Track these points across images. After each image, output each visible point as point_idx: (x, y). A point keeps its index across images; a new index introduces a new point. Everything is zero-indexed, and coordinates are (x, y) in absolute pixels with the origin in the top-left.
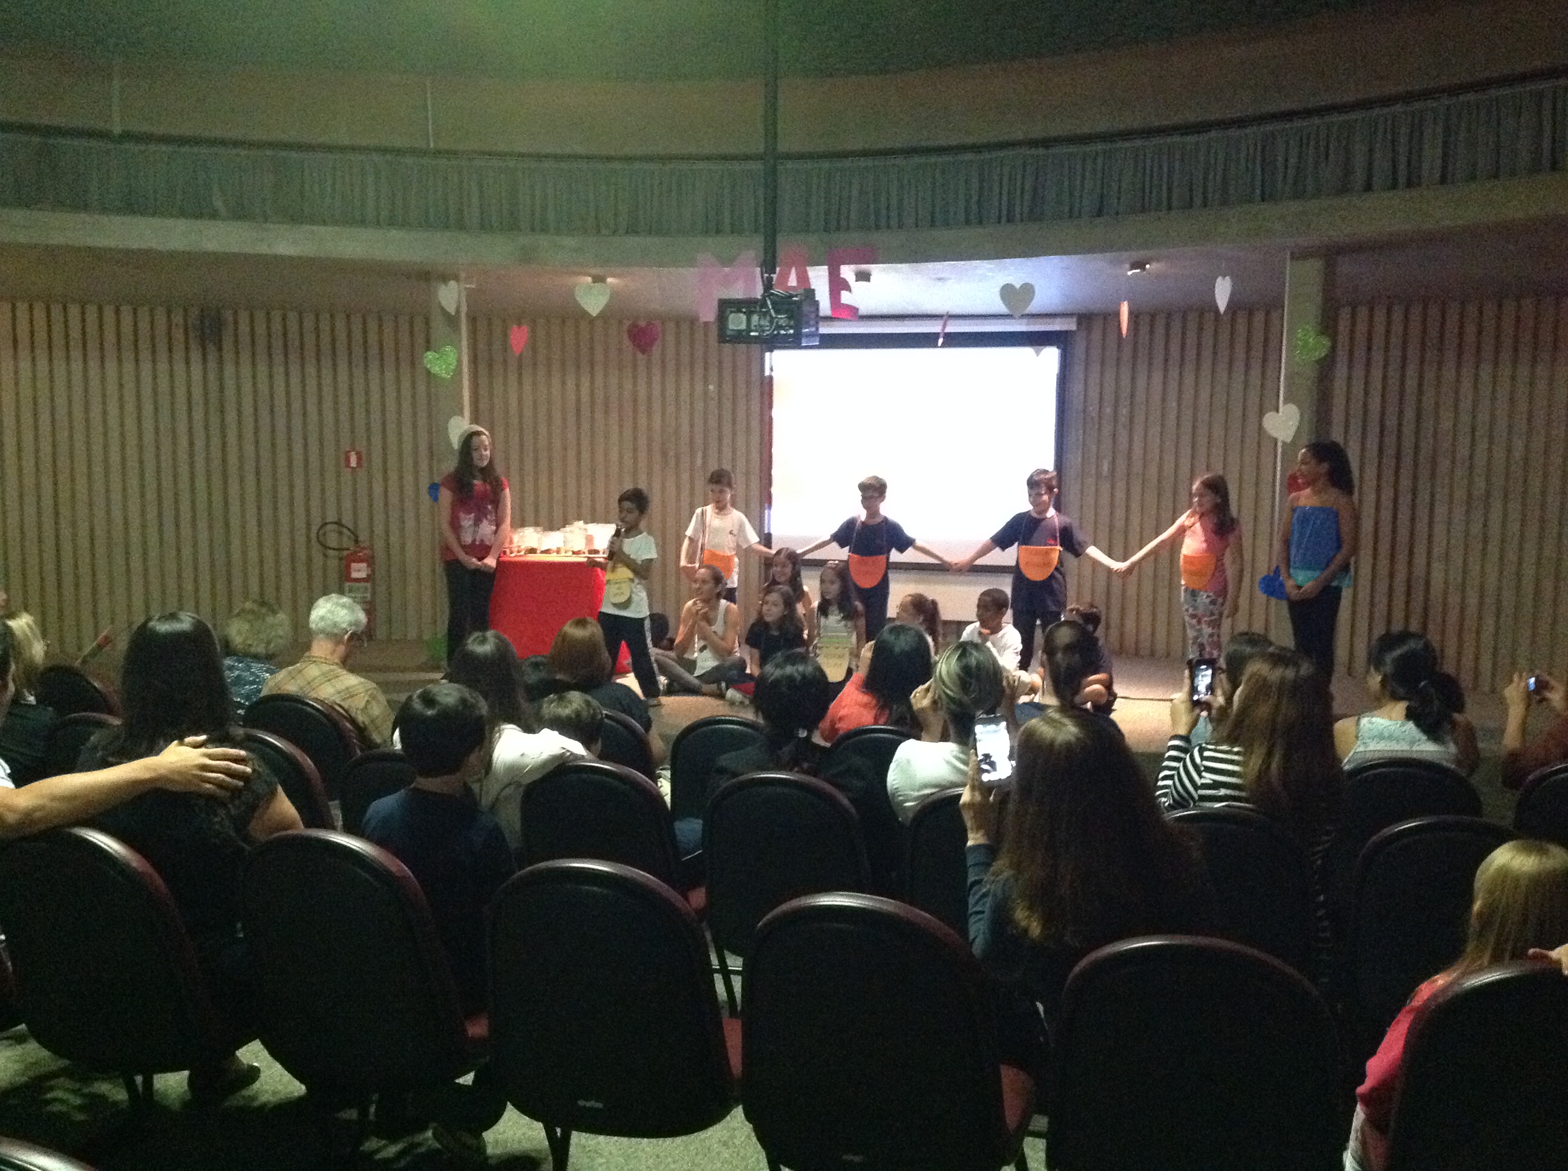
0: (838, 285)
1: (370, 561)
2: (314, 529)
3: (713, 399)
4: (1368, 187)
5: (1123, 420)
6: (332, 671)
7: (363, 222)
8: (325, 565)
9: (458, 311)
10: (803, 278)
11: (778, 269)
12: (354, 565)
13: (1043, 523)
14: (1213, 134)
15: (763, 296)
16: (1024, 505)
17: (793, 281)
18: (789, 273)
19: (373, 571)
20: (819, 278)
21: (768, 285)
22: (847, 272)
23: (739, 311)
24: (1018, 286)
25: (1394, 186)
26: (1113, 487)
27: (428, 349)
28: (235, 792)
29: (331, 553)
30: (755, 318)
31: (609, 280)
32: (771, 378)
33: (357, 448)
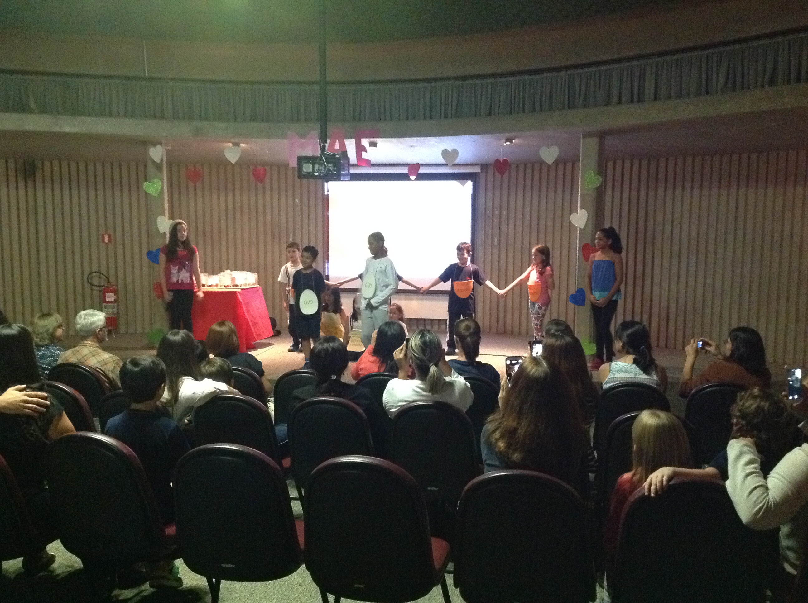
0: (360, 149)
1: (116, 292)
2: (86, 276)
3: (298, 206)
4: (620, 102)
5: (504, 217)
6: (95, 350)
7: (111, 115)
8: (92, 294)
9: (162, 160)
10: (343, 145)
11: (328, 141)
12: (107, 294)
13: (464, 269)
14: (545, 74)
15: (320, 155)
16: (456, 260)
17: (337, 146)
18: (335, 142)
19: (118, 297)
20: (350, 145)
21: (323, 149)
22: (365, 142)
23: (309, 162)
24: (450, 151)
25: (632, 101)
26: (499, 251)
27: (146, 180)
28: (41, 413)
29: (94, 288)
30: (317, 166)
31: (242, 145)
32: (328, 196)
33: (109, 233)
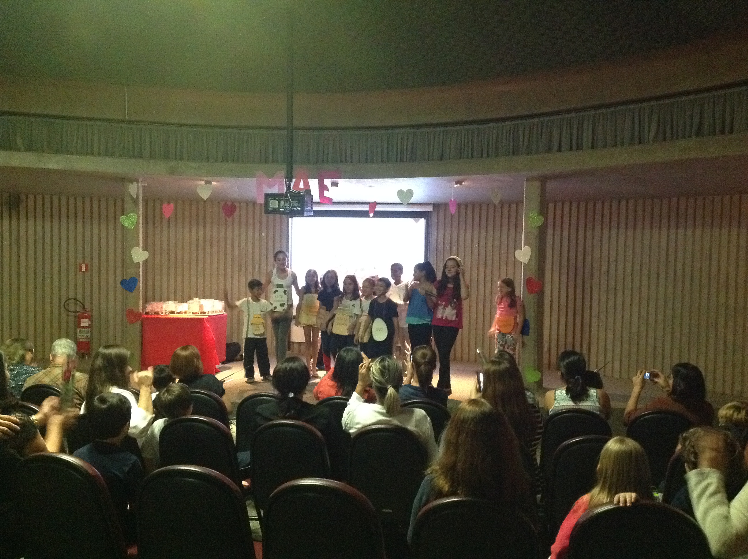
0: (322, 188)
1: (90, 318)
2: (63, 302)
3: (264, 240)
4: (560, 150)
7: (92, 154)
8: (68, 320)
9: (138, 196)
10: (307, 184)
11: (294, 180)
12: (82, 320)
14: (492, 124)
15: (286, 192)
17: (301, 186)
18: (300, 182)
19: (92, 323)
20: (314, 184)
21: (289, 187)
22: (327, 182)
23: (275, 199)
24: (405, 191)
25: (571, 149)
27: (123, 214)
29: (71, 313)
30: (282, 202)
31: (214, 183)
33: (86, 262)
